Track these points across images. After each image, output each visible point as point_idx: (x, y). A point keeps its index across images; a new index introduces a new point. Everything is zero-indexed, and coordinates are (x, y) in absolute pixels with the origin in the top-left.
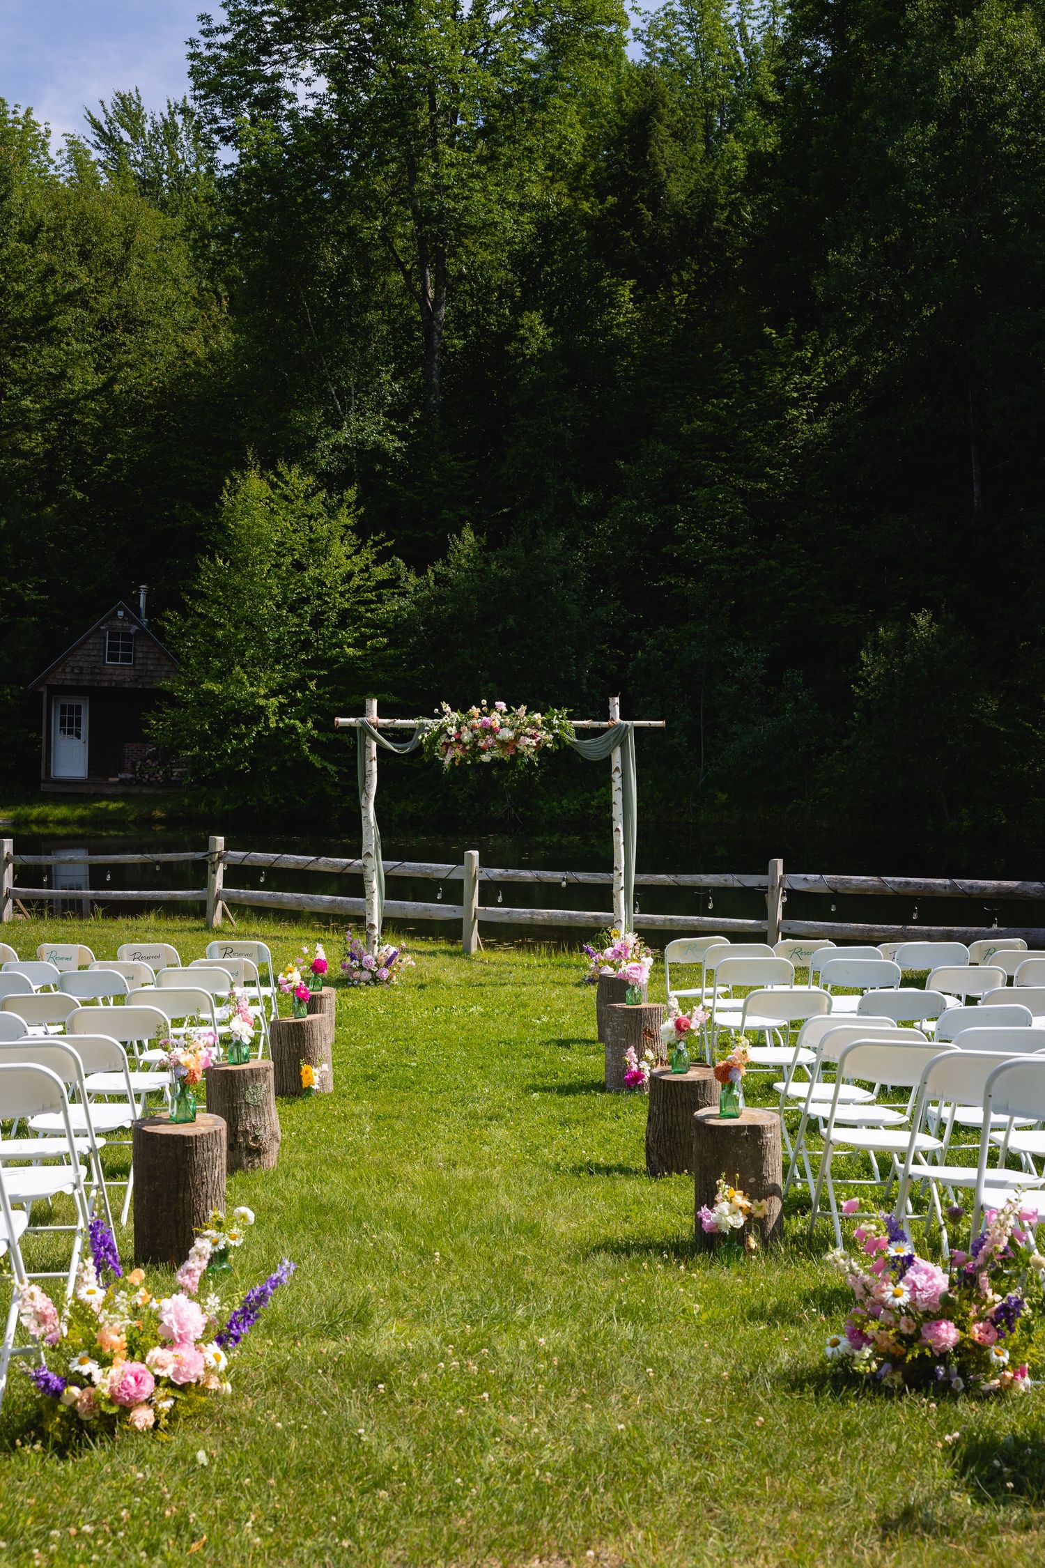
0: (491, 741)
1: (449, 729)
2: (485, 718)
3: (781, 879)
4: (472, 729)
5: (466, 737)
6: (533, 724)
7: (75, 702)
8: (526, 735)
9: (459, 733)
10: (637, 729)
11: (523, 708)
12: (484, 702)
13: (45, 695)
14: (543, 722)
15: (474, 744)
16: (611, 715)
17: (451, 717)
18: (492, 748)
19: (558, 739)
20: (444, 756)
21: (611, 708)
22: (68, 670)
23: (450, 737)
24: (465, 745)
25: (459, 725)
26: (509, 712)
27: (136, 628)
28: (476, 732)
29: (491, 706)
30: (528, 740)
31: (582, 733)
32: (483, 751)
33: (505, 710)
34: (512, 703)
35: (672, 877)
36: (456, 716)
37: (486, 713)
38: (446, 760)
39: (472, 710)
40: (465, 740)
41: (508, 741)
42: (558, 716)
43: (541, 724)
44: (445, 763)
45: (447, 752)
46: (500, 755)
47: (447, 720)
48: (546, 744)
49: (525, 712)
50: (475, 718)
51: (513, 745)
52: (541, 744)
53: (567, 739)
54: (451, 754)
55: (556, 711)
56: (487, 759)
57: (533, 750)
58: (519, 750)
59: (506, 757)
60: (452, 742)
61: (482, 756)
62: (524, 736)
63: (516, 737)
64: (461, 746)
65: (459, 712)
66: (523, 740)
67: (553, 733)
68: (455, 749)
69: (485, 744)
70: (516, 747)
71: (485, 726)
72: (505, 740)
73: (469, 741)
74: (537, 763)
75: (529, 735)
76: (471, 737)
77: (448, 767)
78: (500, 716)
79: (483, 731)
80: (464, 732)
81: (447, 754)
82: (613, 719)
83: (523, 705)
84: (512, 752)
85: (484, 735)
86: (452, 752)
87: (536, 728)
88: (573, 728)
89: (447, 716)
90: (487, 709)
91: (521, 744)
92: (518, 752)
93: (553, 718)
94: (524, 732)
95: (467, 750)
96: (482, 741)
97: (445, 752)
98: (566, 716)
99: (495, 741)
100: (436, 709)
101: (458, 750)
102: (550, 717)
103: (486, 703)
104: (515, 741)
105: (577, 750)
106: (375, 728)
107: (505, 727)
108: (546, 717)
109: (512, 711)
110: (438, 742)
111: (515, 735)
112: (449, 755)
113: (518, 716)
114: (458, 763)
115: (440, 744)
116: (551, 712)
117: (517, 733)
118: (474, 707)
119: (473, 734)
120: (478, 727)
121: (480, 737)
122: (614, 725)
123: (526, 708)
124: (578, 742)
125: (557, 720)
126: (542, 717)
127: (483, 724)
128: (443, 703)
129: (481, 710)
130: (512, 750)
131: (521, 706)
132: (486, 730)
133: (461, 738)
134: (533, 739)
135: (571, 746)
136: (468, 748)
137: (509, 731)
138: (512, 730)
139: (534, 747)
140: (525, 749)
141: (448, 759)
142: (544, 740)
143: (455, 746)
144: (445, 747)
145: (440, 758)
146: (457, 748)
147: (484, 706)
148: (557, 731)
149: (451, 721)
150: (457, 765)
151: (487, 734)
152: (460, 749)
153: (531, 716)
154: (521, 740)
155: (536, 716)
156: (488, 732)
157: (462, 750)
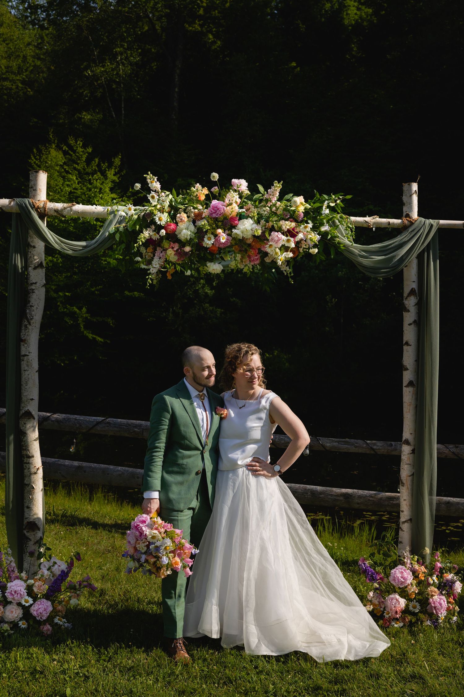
0: (223, 238)
1: (158, 215)
2: (215, 202)
4: (195, 218)
5: (185, 228)
6: (292, 216)
8: (280, 230)
9: (175, 222)
10: (444, 231)
11: (277, 187)
12: (215, 176)
14: (306, 212)
15: (197, 243)
16: (405, 209)
17: (161, 198)
18: (223, 251)
19: (327, 243)
20: (149, 262)
21: (405, 199)
23: (159, 228)
24: (182, 244)
25: (174, 211)
28: (201, 224)
29: (226, 186)
30: (282, 239)
31: (363, 236)
32: (211, 255)
33: (247, 190)
36: (167, 198)
37: (217, 195)
38: (152, 269)
39: (194, 189)
40: (183, 235)
41: (251, 240)
42: (329, 207)
43: (302, 215)
44: (150, 273)
45: (154, 256)
46: (236, 263)
47: (154, 203)
48: (309, 248)
49: (278, 194)
50: (198, 201)
51: (258, 246)
52: (301, 247)
53: (339, 243)
54: (160, 258)
55: (326, 197)
56: (216, 269)
57: (291, 255)
58: (268, 256)
59: (247, 268)
60: (162, 238)
61: (209, 264)
62: (278, 232)
63: (263, 233)
64: (176, 246)
65: (174, 190)
66: (275, 238)
67: (320, 231)
68: (167, 249)
69: (215, 244)
70: (262, 249)
71: (214, 215)
72: (247, 239)
73: (189, 238)
74: (292, 277)
75: (283, 230)
76: (193, 230)
77: (156, 279)
78: (239, 201)
79: (212, 222)
80: (181, 223)
81: (153, 259)
82: (408, 216)
83: (276, 183)
84: (256, 258)
85: (214, 229)
86: (161, 255)
87: (296, 221)
88: (349, 227)
89: (153, 193)
90: (218, 188)
91: (271, 245)
92: (265, 259)
93: (321, 207)
94: (277, 225)
95: (186, 253)
96: (209, 239)
97: (152, 256)
98: (341, 207)
99: (230, 238)
100: (137, 187)
101: (171, 254)
102: (317, 205)
103: (218, 177)
104: (262, 239)
105: (353, 261)
106: (42, 218)
107: (247, 217)
108: (312, 204)
109: (259, 192)
110: (139, 238)
111: (262, 230)
112: (156, 259)
113: (267, 201)
114: (172, 275)
115: (142, 241)
116: (319, 197)
117: (266, 227)
118: (198, 184)
119: (195, 226)
120: (203, 216)
121: (207, 231)
122: (412, 223)
123: (281, 187)
124: (356, 248)
125: (327, 211)
126: (304, 203)
127: (212, 211)
128: (148, 177)
129: (209, 189)
130: (256, 256)
131: (273, 185)
132: (216, 220)
133: (176, 233)
134: (291, 237)
135: (345, 253)
136: (187, 249)
137: (253, 224)
138: (258, 222)
139: (292, 251)
140: (276, 253)
141: (154, 266)
142: (305, 241)
143: (166, 244)
144: (151, 247)
145: (142, 265)
146: (170, 249)
147: (214, 184)
148: (325, 228)
149: (161, 204)
150: (169, 277)
151: (218, 228)
152: (174, 251)
153: (288, 200)
154: (272, 239)
155: (295, 202)
156: (220, 224)
157: (177, 253)
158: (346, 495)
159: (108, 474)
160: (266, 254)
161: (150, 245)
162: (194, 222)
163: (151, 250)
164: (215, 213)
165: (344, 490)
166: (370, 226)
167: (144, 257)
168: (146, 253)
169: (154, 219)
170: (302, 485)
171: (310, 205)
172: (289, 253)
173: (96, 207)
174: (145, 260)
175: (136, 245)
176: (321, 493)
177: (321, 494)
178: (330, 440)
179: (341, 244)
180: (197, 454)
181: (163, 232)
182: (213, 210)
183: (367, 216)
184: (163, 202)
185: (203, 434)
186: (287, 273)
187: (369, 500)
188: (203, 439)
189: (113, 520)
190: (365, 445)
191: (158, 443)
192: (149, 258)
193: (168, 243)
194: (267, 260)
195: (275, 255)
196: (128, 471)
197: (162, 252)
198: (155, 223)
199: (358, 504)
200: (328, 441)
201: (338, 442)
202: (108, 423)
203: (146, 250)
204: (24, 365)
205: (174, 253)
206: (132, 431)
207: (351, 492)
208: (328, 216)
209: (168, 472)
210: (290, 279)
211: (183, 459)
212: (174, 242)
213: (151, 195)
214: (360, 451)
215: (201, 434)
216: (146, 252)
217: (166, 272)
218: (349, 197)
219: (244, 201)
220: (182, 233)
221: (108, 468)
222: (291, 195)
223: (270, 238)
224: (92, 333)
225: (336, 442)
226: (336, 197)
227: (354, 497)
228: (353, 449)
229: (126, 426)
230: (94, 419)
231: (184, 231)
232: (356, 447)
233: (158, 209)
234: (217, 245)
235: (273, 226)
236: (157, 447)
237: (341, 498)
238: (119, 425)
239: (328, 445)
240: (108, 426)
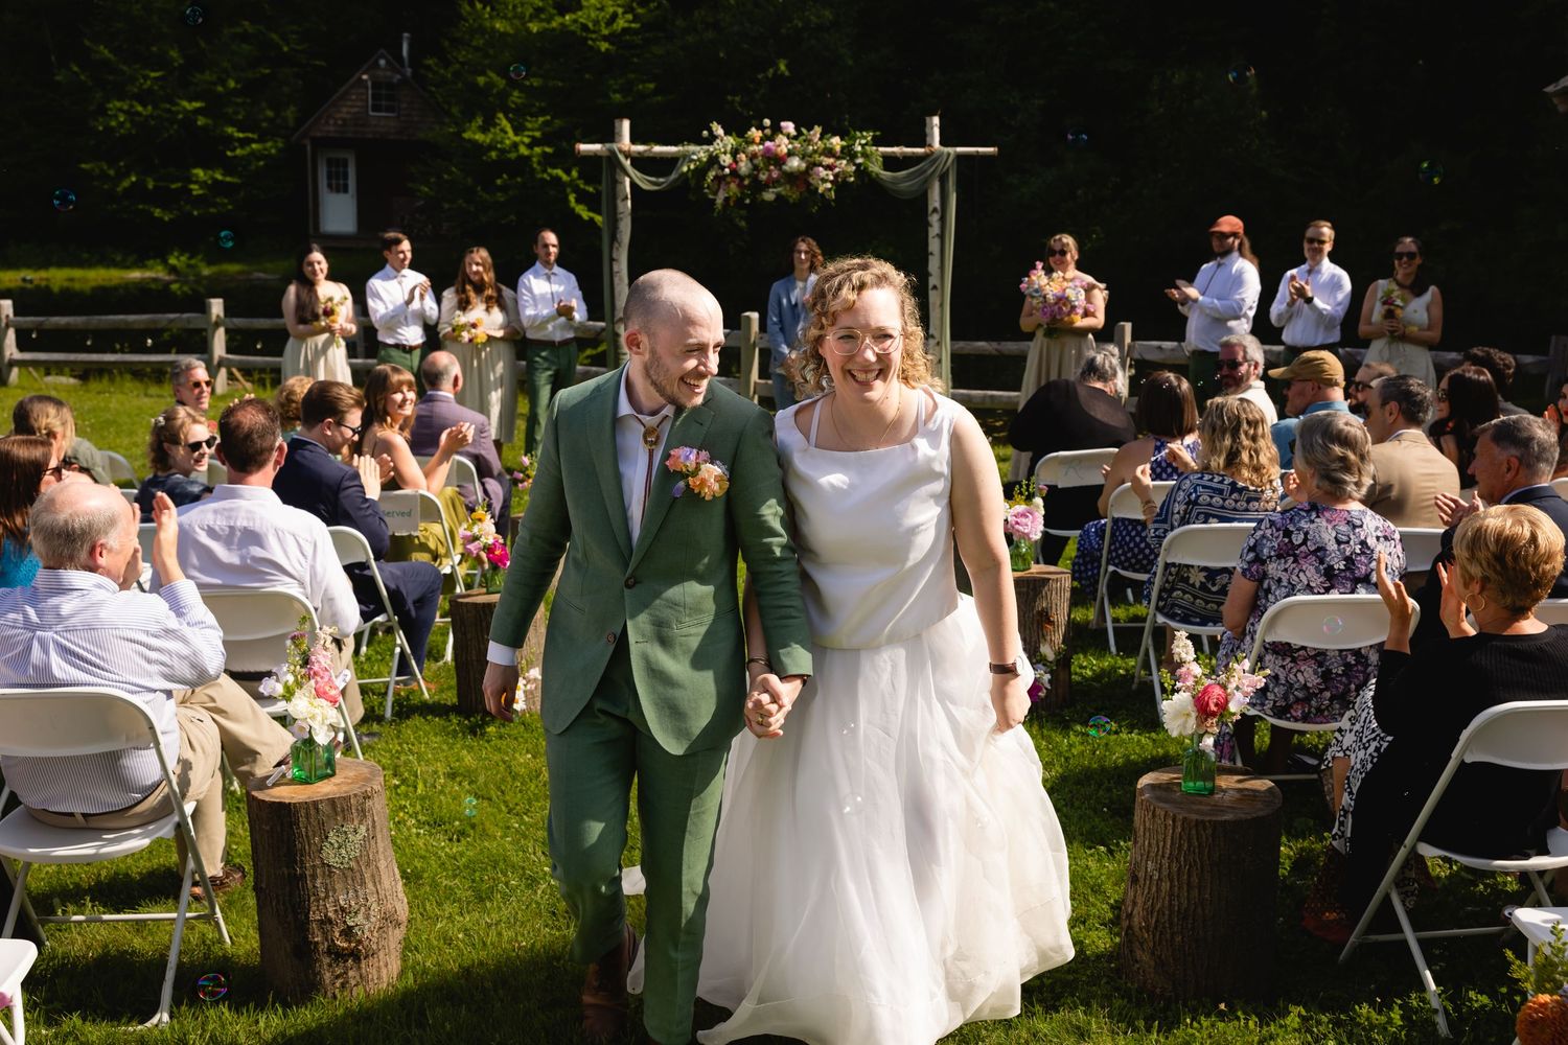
0: (775, 175)
1: (722, 157)
2: (768, 144)
3: (1129, 347)
4: (752, 157)
5: (744, 166)
6: (829, 152)
7: (340, 155)
8: (820, 165)
9: (736, 161)
10: (959, 157)
11: (818, 130)
12: (766, 122)
13: (309, 148)
14: (843, 148)
15: (754, 178)
16: (928, 139)
17: (725, 142)
18: (775, 183)
19: (861, 172)
20: (716, 193)
21: (927, 130)
22: (331, 122)
23: (723, 168)
24: (742, 178)
25: (735, 153)
26: (800, 134)
27: (399, 77)
28: (756, 161)
29: (777, 129)
30: (822, 172)
31: (890, 163)
32: (766, 186)
33: (793, 132)
34: (803, 123)
35: (995, 345)
36: (730, 141)
37: (769, 137)
38: (718, 199)
39: (751, 133)
40: (743, 172)
41: (798, 173)
42: (861, 143)
43: (839, 151)
44: (717, 202)
45: (720, 189)
46: (786, 191)
47: (719, 147)
48: (846, 178)
49: (819, 135)
50: (754, 143)
51: (803, 178)
52: (839, 177)
54: (725, 190)
55: (858, 134)
56: (770, 197)
57: (829, 185)
59: (795, 195)
60: (726, 175)
61: (764, 193)
62: (819, 167)
63: (807, 168)
64: (737, 181)
65: (734, 135)
66: (817, 173)
67: (855, 164)
68: (730, 184)
69: (768, 177)
70: (807, 181)
71: (767, 154)
72: (794, 173)
73: (747, 174)
75: (824, 165)
76: (750, 167)
77: (722, 207)
78: (787, 141)
79: (766, 160)
80: (741, 162)
81: (719, 191)
82: (930, 146)
84: (802, 188)
85: (767, 166)
86: (726, 188)
87: (834, 157)
88: (880, 157)
89: (718, 141)
90: (770, 131)
91: (814, 177)
92: (809, 189)
93: (854, 144)
94: (819, 161)
95: (745, 186)
96: (763, 174)
97: (717, 188)
98: (872, 141)
99: (781, 173)
100: (704, 133)
101: (733, 186)
102: (851, 142)
103: (769, 123)
104: (807, 173)
105: (884, 185)
106: (627, 158)
107: (794, 155)
108: (846, 142)
109: (802, 134)
110: (707, 177)
111: (806, 165)
112: (721, 192)
113: (810, 141)
114: (734, 203)
115: (709, 179)
116: (853, 134)
117: (810, 163)
118: (753, 129)
119: (752, 164)
120: (758, 155)
121: (761, 168)
122: (932, 153)
123: (821, 130)
124: (886, 175)
125: (860, 147)
126: (840, 141)
128: (713, 125)
129: (763, 133)
130: (802, 186)
131: (814, 129)
132: (769, 158)
133: (737, 170)
134: (830, 170)
135: (877, 180)
136: (746, 182)
137: (799, 161)
138: (803, 158)
139: (831, 182)
140: (819, 184)
141: (720, 197)
142: (843, 172)
145: (711, 196)
146: (733, 183)
147: (767, 128)
148: (860, 160)
149: (724, 147)
150: (732, 205)
151: (771, 166)
152: (736, 184)
153: (827, 140)
154: (814, 172)
155: (833, 141)
156: (772, 161)
157: (739, 185)
160: (811, 183)
161: (717, 182)
162: (751, 160)
163: (718, 185)
164: (768, 152)
166: (897, 155)
167: (712, 191)
168: (714, 188)
169: (719, 160)
173: (671, 148)
174: (712, 193)
175: (705, 181)
179: (873, 172)
182: (766, 150)
183: (894, 147)
184: (726, 145)
192: (716, 191)
193: (731, 178)
194: (812, 188)
197: (726, 186)
198: (720, 163)
203: (714, 185)
204: (616, 280)
205: (736, 186)
210: (832, 203)
212: (735, 178)
217: (730, 202)
218: (877, 132)
219: (791, 142)
222: (830, 135)
226: (866, 134)
231: (743, 169)
233: (721, 151)
234: (770, 178)
235: (815, 162)
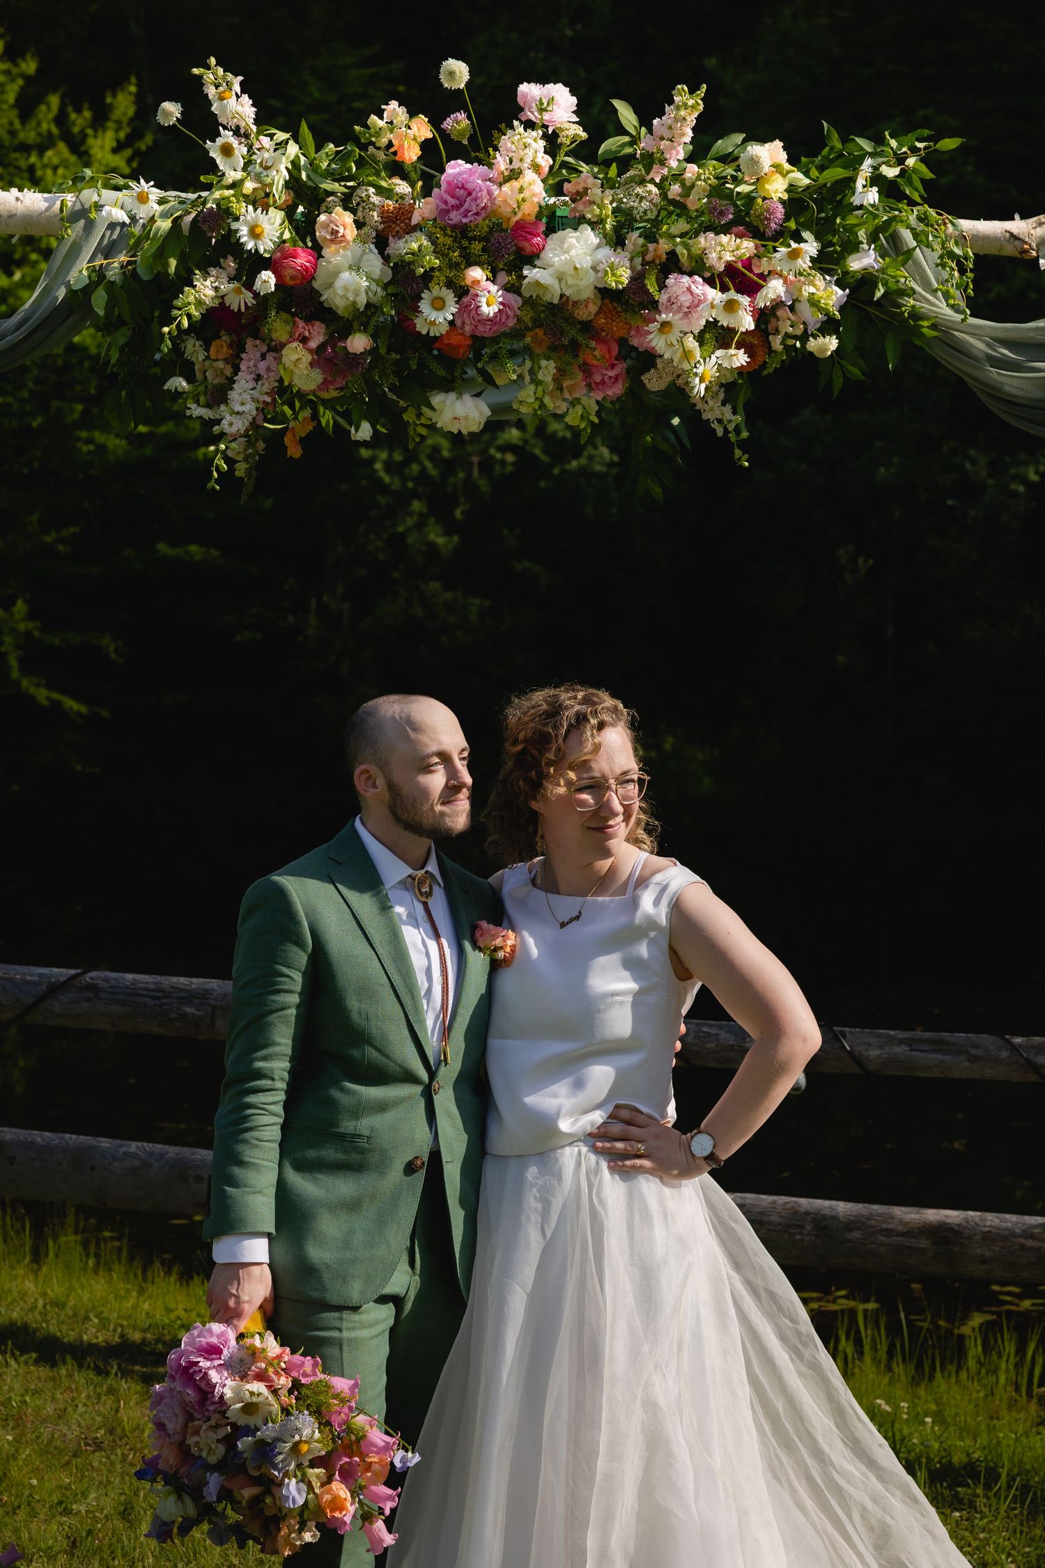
0: (490, 298)
1: (249, 224)
2: (456, 168)
5: (348, 270)
6: (742, 217)
8: (698, 267)
11: (687, 108)
12: (457, 72)
14: (795, 203)
17: (260, 153)
18: (490, 348)
19: (870, 315)
20: (219, 396)
23: (251, 265)
24: (339, 326)
25: (305, 203)
30: (705, 301)
32: (446, 364)
33: (571, 126)
36: (281, 155)
37: (465, 142)
38: (228, 417)
39: (381, 123)
40: (340, 292)
41: (593, 309)
42: (876, 180)
43: (780, 211)
44: (222, 435)
45: (236, 370)
46: (540, 393)
47: (232, 176)
48: (804, 337)
49: (690, 134)
50: (397, 169)
51: (618, 330)
52: (777, 332)
53: (916, 315)
54: (258, 378)
55: (866, 145)
56: (466, 418)
57: (740, 358)
58: (654, 365)
59: (579, 410)
60: (263, 301)
61: (437, 399)
62: (690, 275)
63: (638, 279)
64: (318, 335)
65: (304, 129)
66: (682, 298)
67: (846, 273)
68: (283, 346)
69: (458, 323)
70: (635, 342)
71: (455, 217)
72: (576, 303)
73: (362, 301)
74: (743, 445)
75: (711, 267)
76: (377, 273)
77: (246, 459)
78: (545, 161)
79: (449, 241)
80: (333, 247)
81: (231, 381)
83: (681, 94)
84: (612, 373)
85: (454, 266)
86: (262, 366)
87: (755, 233)
88: (951, 255)
89: (227, 137)
90: (469, 118)
91: (665, 325)
92: (645, 378)
93: (847, 184)
94: (689, 250)
95: (354, 360)
96: (439, 304)
97: (228, 371)
98: (923, 181)
99: (515, 301)
100: (168, 114)
101: (298, 363)
102: (836, 173)
103: (466, 76)
104: (633, 301)
105: (966, 379)
107: (577, 222)
108: (814, 173)
109: (623, 131)
110: (178, 303)
111: (632, 268)
112: (243, 383)
113: (650, 160)
114: (303, 441)
115: (189, 316)
116: (839, 145)
117: (649, 257)
118: (394, 104)
119: (386, 259)
120: (414, 221)
121: (428, 277)
123: (701, 107)
124: (979, 334)
125: (873, 196)
126: (787, 166)
127: (446, 202)
128: (209, 77)
129: (435, 122)
130: (612, 366)
131: (671, 102)
132: (462, 232)
133: (315, 285)
134: (739, 291)
135: (938, 353)
136: (359, 343)
137: (599, 246)
138: (617, 240)
139: (745, 343)
140: (687, 355)
141: (238, 408)
142: (792, 308)
143: (278, 327)
144: (226, 338)
145: (194, 406)
146: (295, 344)
147: (454, 101)
148: (864, 260)
149: (258, 178)
150: (295, 451)
151: (470, 264)
152: (310, 351)
153: (726, 159)
154: (669, 299)
155: (754, 162)
156: (477, 247)
157: (322, 358)
158: (940, 1233)
159: (93, 1168)
160: (649, 359)
161: (223, 333)
162: (381, 243)
163: (225, 351)
164: (457, 207)
165: (933, 1215)
166: (1026, 251)
167: (199, 376)
168: (207, 363)
169: (232, 233)
170: (782, 1199)
171: (807, 174)
172: (732, 351)
173: (20, 195)
174: (202, 388)
175: (166, 329)
176: (851, 1224)
177: (851, 1230)
178: (879, 1036)
179: (922, 319)
180: (410, 1097)
181: (267, 280)
182: (449, 199)
183: (1017, 216)
184: (267, 168)
185: (430, 1022)
186: (726, 431)
187: (1023, 1247)
188: (432, 1042)
189: (115, 1330)
190: (1004, 1054)
191: (265, 1059)
192: (216, 381)
193: (286, 322)
194: (654, 382)
195: (681, 362)
196: (162, 1155)
197: (263, 357)
198: (236, 248)
199: (984, 1262)
200: (873, 1040)
201: (909, 1042)
202: (92, 987)
203: (207, 349)
205: (309, 358)
206: (173, 1016)
207: (957, 1221)
208: (875, 216)
209: (303, 1167)
210: (738, 453)
211: (357, 1118)
212: (309, 320)
213: (219, 141)
214: (989, 1073)
215: (422, 1022)
216: (208, 358)
217: (282, 433)
218: (949, 144)
219: (564, 165)
220: (339, 284)
221: (92, 1148)
222: (739, 138)
223: (662, 298)
224: (49, 687)
225: (901, 1042)
226: (901, 145)
227: (970, 1237)
228: (962, 1069)
229: (154, 998)
230: (41, 975)
231: (346, 276)
232: (973, 1059)
233: (245, 196)
234: (468, 328)
235: (672, 255)
236: (260, 1075)
237: (924, 1243)
238: (130, 994)
239: (874, 1053)
240: (89, 1000)
